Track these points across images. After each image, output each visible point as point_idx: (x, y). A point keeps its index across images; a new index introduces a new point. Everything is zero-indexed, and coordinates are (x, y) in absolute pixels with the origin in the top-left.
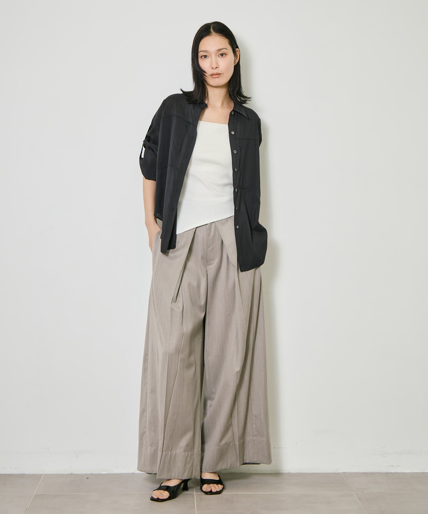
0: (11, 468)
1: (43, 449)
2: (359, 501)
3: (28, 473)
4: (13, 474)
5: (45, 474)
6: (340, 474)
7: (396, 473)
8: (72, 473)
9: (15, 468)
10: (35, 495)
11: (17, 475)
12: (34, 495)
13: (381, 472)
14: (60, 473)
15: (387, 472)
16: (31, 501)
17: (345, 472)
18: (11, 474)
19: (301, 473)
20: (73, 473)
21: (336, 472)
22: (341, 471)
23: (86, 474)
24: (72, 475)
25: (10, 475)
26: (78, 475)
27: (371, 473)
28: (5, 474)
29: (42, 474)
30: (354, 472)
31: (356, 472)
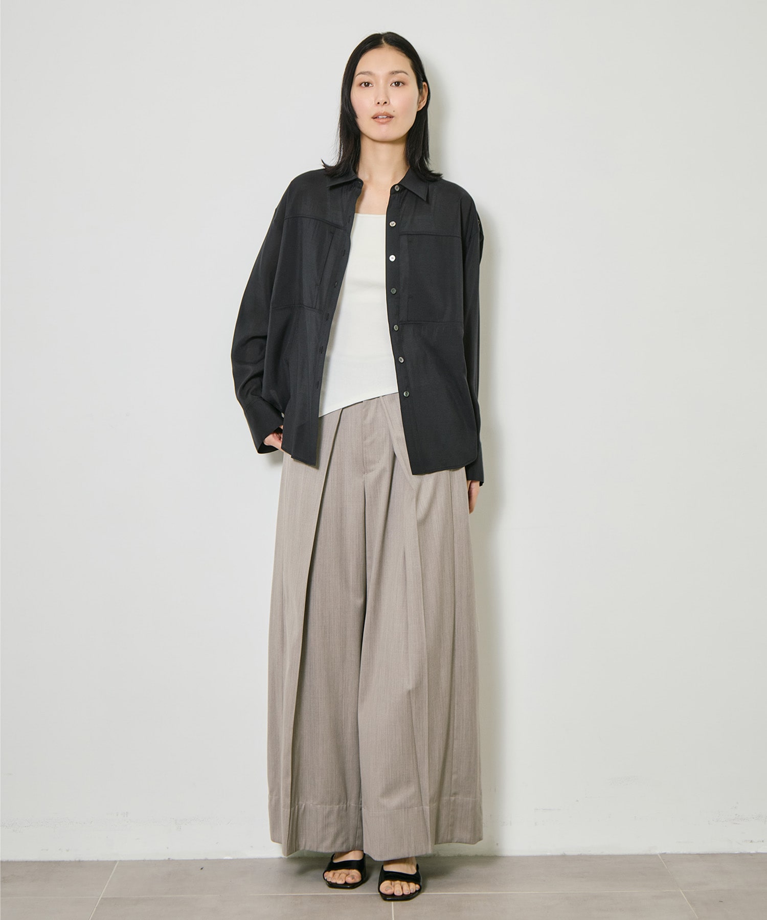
0: (60, 849)
1: (117, 815)
2: (690, 905)
3: (91, 859)
4: (63, 861)
5: (120, 861)
6: (656, 856)
7: (757, 854)
8: (169, 859)
9: (68, 851)
10: (102, 898)
11: (70, 862)
12: (100, 899)
13: (730, 852)
14: (148, 858)
15: (742, 852)
16: (94, 910)
17: (665, 853)
18: (60, 861)
19: (586, 856)
20: (172, 857)
21: (648, 853)
22: (657, 852)
23: (194, 860)
24: (169, 861)
25: (58, 863)
26: (179, 862)
27: (713, 855)
28: (50, 862)
29: (115, 862)
30: (681, 852)
31: (685, 852)
